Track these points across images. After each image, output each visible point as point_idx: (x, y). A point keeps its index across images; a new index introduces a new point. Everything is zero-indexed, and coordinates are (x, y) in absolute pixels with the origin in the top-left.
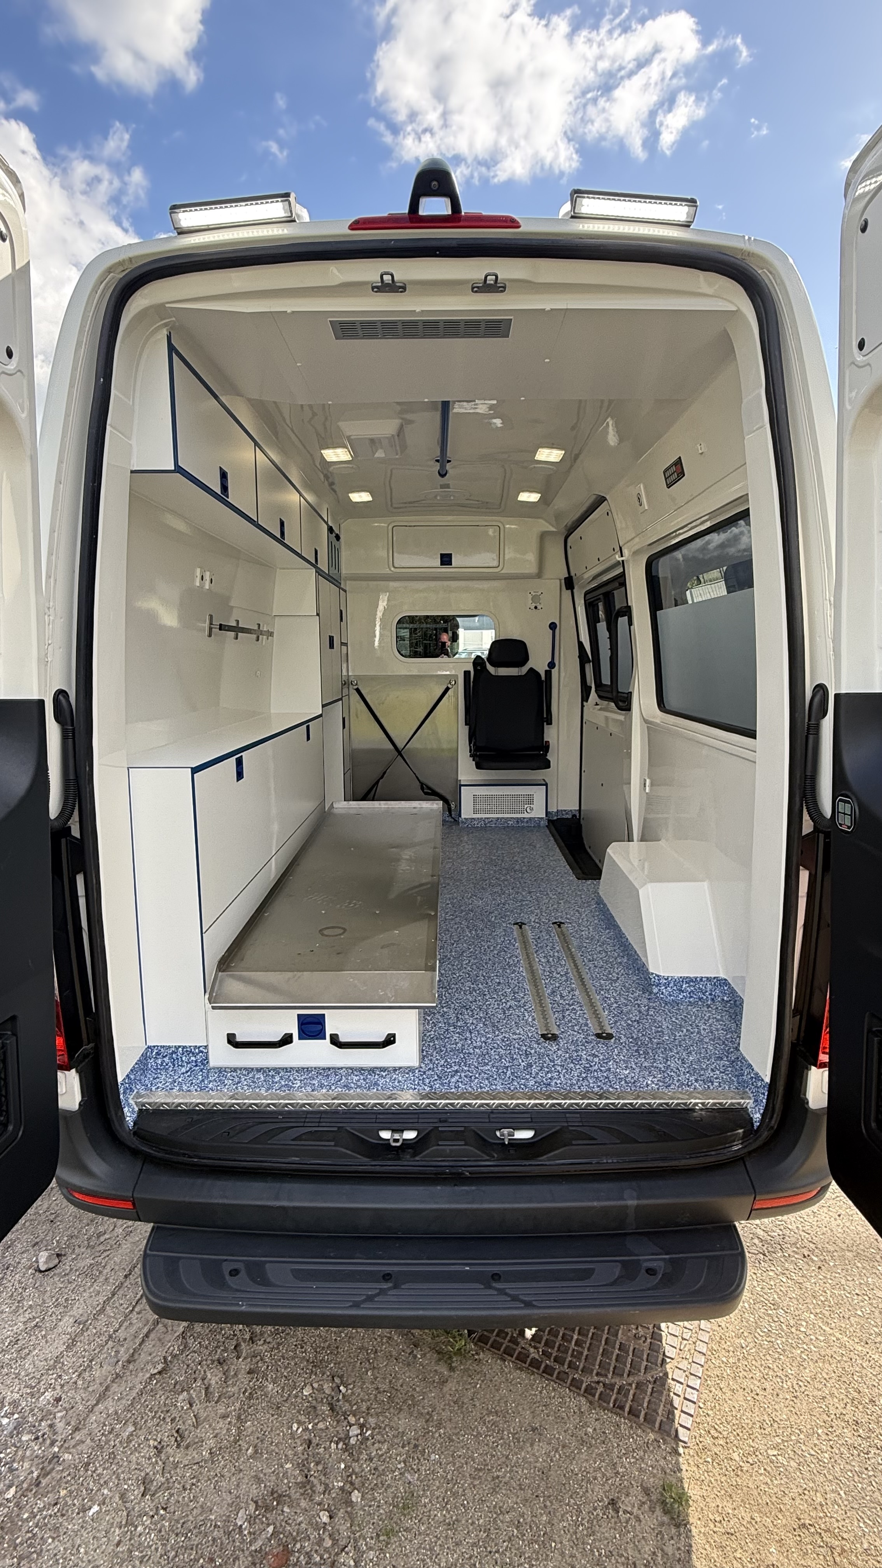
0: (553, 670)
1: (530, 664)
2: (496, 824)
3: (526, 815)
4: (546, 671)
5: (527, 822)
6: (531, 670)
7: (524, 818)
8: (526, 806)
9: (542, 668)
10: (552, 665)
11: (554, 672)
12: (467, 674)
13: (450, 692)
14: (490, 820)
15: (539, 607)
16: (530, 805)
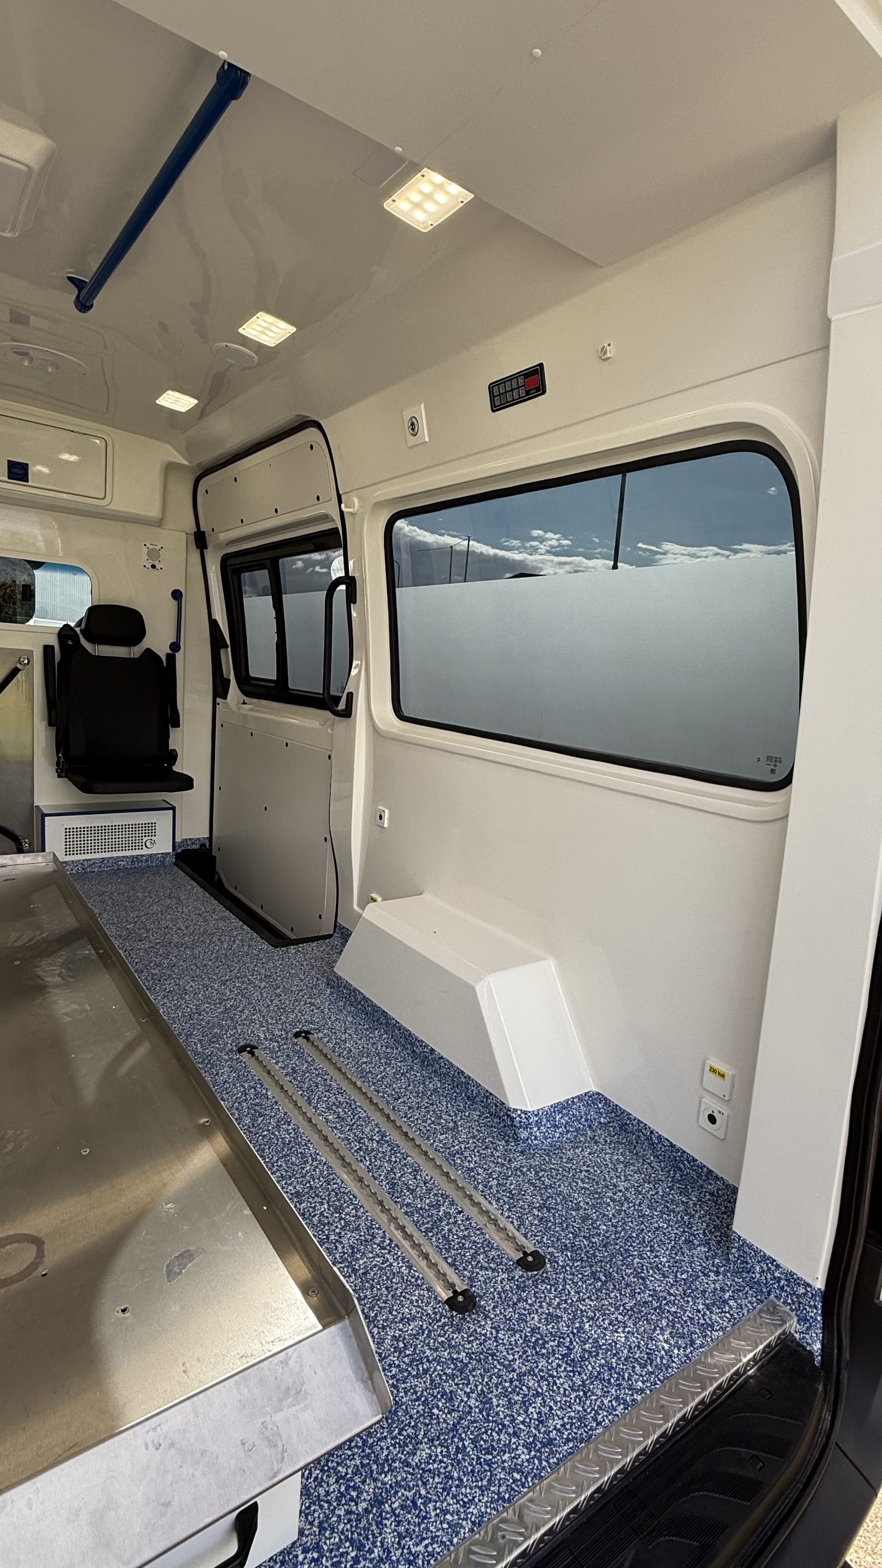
0: (177, 654)
1: (148, 642)
2: (100, 867)
3: (145, 851)
4: (168, 655)
5: (147, 861)
6: (148, 651)
7: (142, 856)
8: (145, 839)
9: (162, 651)
10: (175, 647)
11: (179, 656)
12: (48, 650)
13: (19, 676)
14: (92, 863)
15: (158, 567)
16: (150, 838)
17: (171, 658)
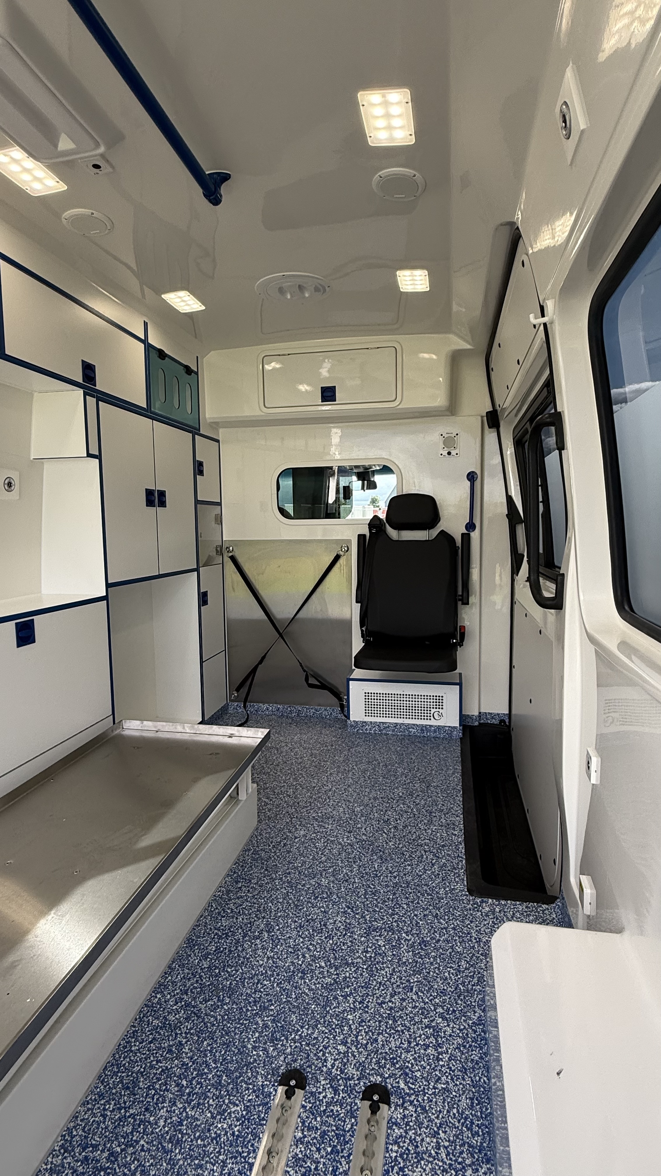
0: (472, 534)
1: (442, 526)
2: (393, 731)
3: (433, 722)
4: (463, 534)
5: (435, 731)
6: (443, 534)
7: (431, 726)
9: (457, 531)
10: (471, 526)
11: (475, 535)
12: (362, 538)
13: (342, 561)
14: (386, 726)
15: (453, 453)
16: (438, 710)
17: (466, 538)
